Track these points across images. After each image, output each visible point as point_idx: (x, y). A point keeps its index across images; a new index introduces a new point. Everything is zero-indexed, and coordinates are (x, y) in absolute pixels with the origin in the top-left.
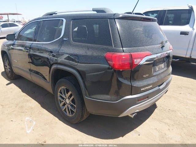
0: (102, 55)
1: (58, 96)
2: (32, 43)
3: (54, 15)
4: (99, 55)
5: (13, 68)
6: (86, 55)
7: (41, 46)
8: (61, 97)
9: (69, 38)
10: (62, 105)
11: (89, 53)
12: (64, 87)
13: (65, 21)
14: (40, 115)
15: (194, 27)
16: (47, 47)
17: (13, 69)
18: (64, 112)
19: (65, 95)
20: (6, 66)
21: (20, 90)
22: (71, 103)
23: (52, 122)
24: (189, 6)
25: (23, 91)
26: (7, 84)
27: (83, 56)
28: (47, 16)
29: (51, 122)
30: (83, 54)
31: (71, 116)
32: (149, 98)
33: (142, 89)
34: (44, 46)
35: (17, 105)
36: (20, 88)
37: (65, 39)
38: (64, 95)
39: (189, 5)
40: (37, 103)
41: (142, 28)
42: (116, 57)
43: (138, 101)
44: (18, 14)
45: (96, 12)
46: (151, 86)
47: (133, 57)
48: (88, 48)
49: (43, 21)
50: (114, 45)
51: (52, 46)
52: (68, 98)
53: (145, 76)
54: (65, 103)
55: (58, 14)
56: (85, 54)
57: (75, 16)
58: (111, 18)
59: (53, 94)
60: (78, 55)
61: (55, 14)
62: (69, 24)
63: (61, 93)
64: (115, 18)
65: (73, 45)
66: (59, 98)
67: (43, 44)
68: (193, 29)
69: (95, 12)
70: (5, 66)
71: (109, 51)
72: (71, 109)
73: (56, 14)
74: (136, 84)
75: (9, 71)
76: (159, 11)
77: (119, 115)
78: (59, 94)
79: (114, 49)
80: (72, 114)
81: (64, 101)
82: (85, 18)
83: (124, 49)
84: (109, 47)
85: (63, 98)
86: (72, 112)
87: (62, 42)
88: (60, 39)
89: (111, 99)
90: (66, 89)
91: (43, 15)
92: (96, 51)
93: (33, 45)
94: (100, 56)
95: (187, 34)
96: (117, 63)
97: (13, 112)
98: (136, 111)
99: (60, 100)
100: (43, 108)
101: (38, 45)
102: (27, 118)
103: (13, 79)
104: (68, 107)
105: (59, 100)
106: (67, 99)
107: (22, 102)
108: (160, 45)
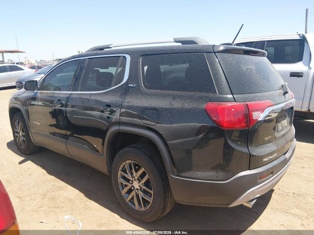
0: (199, 107)
1: (119, 176)
2: (71, 94)
3: (105, 50)
4: (193, 107)
5: (31, 135)
6: (172, 108)
7: (88, 97)
8: (124, 178)
9: (138, 83)
10: (126, 191)
11: (177, 105)
12: (130, 161)
13: (128, 58)
14: (88, 211)
15: (310, 65)
16: (99, 98)
17: (31, 137)
18: (129, 203)
19: (132, 174)
20: (18, 133)
21: (45, 171)
22: (144, 187)
23: (110, 222)
24: (299, 35)
25: (50, 173)
26: (21, 163)
27: (167, 109)
28: (95, 52)
29: (108, 221)
30: (167, 107)
31: (143, 209)
32: (273, 173)
33: (264, 160)
34: (93, 98)
35: (44, 195)
36: (44, 168)
37: (132, 85)
38: (130, 175)
39: (299, 33)
40: (77, 191)
41: (254, 66)
42: (224, 109)
43: (260, 179)
44: (20, 52)
45: (182, 43)
46: (276, 154)
47: (250, 109)
48: (174, 97)
49: (89, 58)
50: (218, 91)
51: (108, 96)
52: (138, 179)
53: (267, 139)
54: (132, 188)
55: (112, 49)
56: (170, 107)
57: (146, 51)
58: (209, 51)
59: (109, 175)
60: (157, 108)
61: (108, 48)
62: (137, 63)
63: (124, 171)
64: (215, 51)
65: (146, 93)
66: (121, 180)
67: (91, 94)
68: (310, 68)
69: (180, 44)
70: (14, 132)
71: (212, 100)
72: (143, 198)
73: (110, 48)
74: (257, 151)
75: (24, 140)
76: (253, 42)
77: (230, 204)
78: (120, 173)
79: (219, 98)
80: (145, 206)
81: (130, 186)
82: (164, 53)
83: (235, 96)
84: (211, 95)
85: (128, 180)
86: (146, 202)
87: (126, 90)
88: (122, 85)
89: (217, 177)
90: (134, 164)
91: (87, 50)
92: (188, 101)
93: (73, 96)
94: (196, 109)
95: (301, 76)
96: (226, 119)
97: (40, 207)
98: (256, 196)
99: (122, 183)
100: (90, 199)
101: (81, 96)
102: (66, 217)
103: (29, 154)
104: (137, 196)
105: (119, 182)
106: (134, 182)
107: (52, 190)
108: (282, 91)
